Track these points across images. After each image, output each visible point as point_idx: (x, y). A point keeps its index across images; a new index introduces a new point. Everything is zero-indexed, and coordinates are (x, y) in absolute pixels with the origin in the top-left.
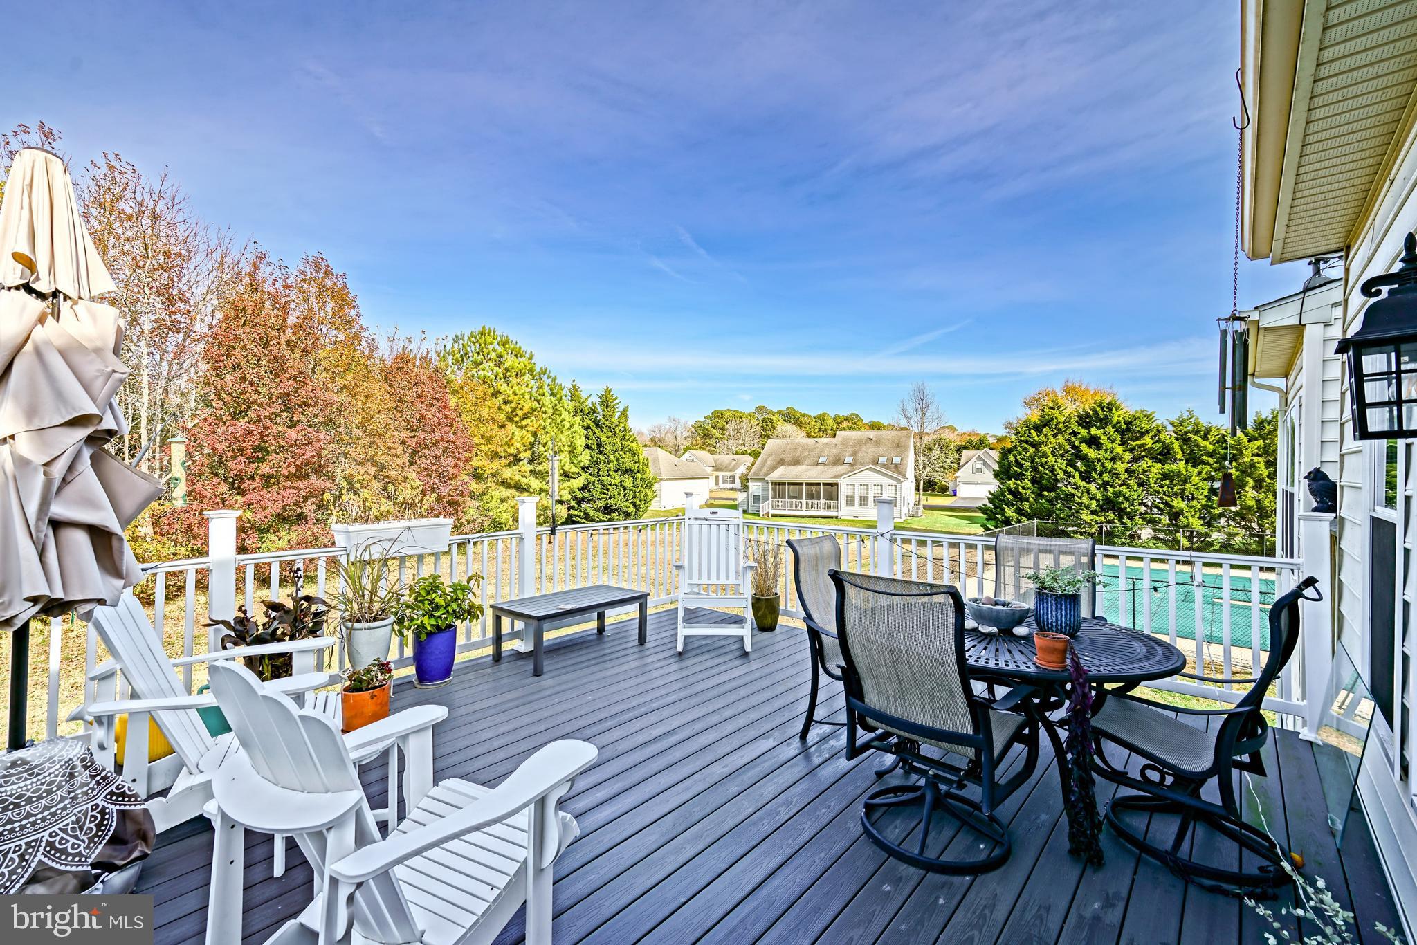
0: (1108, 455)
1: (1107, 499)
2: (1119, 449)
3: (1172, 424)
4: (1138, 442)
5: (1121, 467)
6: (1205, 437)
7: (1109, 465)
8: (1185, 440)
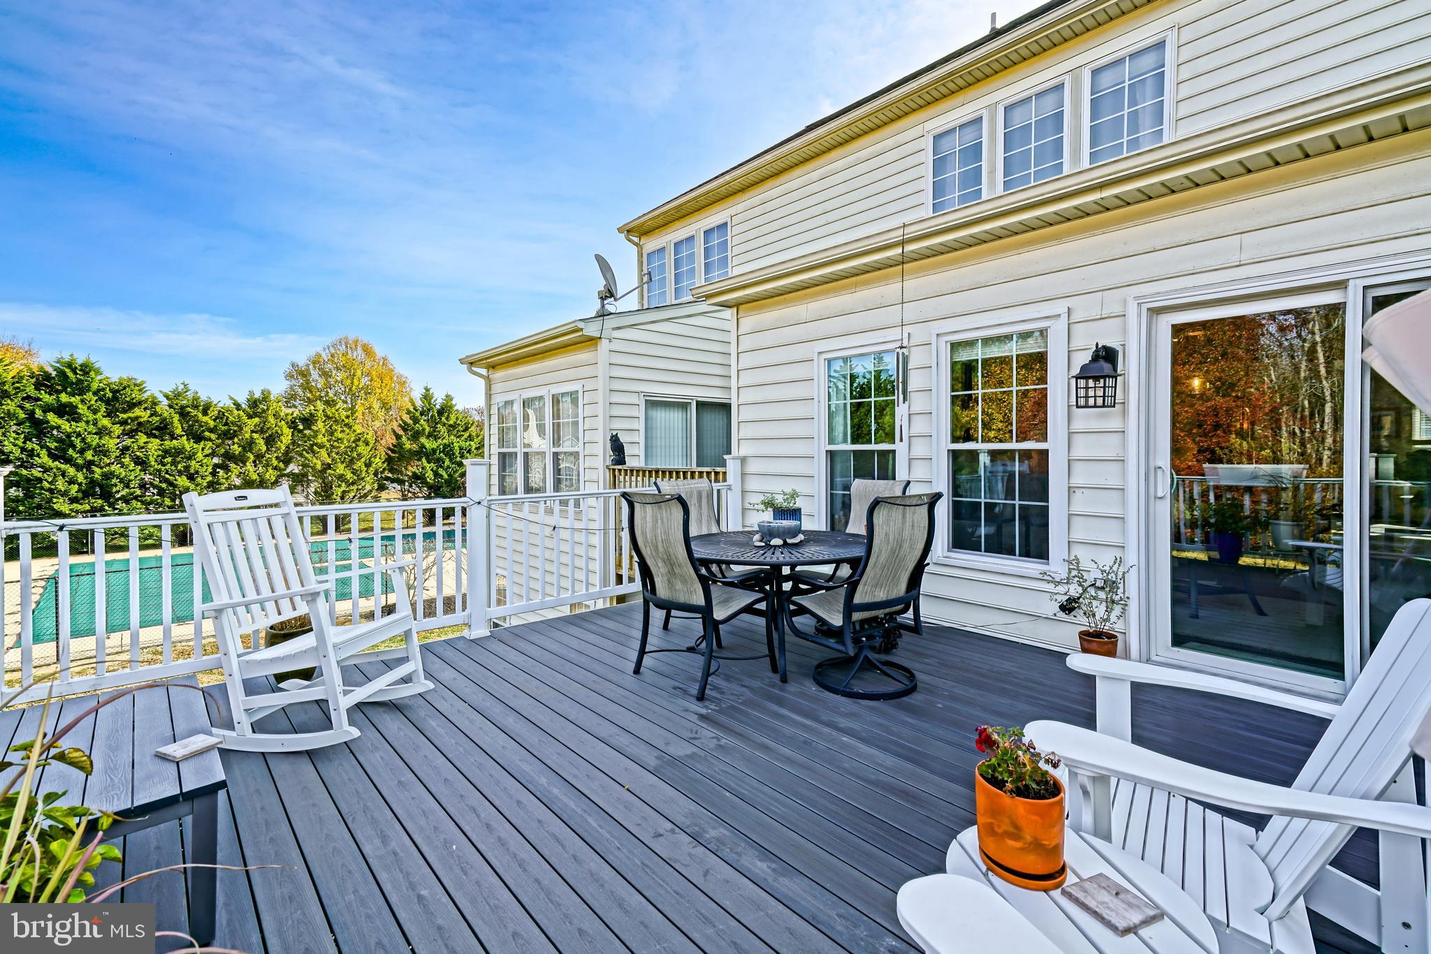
0: (92, 428)
1: (92, 483)
2: (106, 422)
3: (167, 397)
4: (131, 415)
5: (111, 443)
6: (205, 413)
7: (94, 440)
8: (183, 414)
